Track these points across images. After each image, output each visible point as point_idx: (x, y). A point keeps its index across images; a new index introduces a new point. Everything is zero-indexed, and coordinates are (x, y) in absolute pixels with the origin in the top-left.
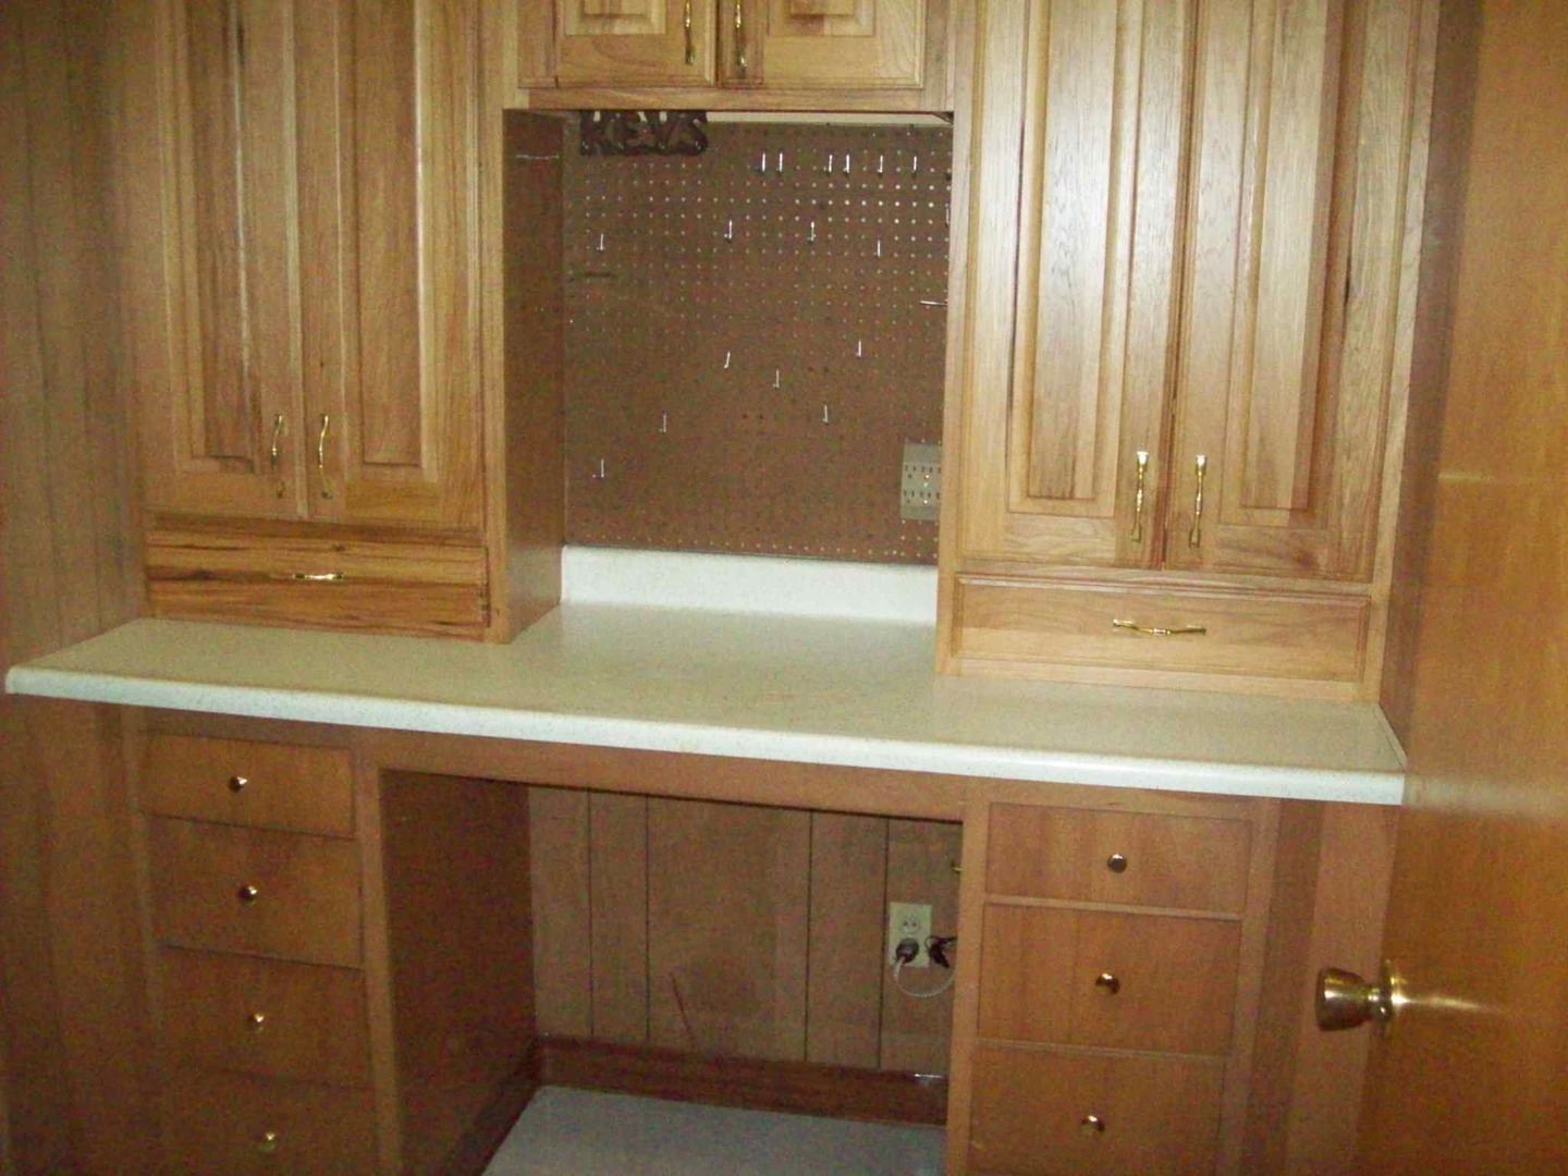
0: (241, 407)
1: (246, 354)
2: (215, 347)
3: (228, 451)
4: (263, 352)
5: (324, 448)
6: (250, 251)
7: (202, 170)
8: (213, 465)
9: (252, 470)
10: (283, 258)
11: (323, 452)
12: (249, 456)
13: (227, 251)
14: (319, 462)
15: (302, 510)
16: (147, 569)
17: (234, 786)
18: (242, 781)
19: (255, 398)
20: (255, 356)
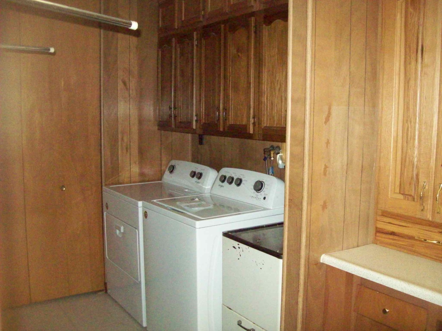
0: (412, 178)
1: (416, 160)
2: (406, 157)
3: (406, 193)
4: (422, 160)
5: (439, 195)
6: (420, 124)
7: (406, 96)
8: (401, 197)
9: (414, 200)
10: (432, 127)
11: (438, 197)
12: (413, 195)
13: (412, 123)
14: (437, 201)
15: (429, 217)
16: (376, 228)
17: (384, 311)
18: (387, 311)
19: (417, 175)
20: (419, 161)
